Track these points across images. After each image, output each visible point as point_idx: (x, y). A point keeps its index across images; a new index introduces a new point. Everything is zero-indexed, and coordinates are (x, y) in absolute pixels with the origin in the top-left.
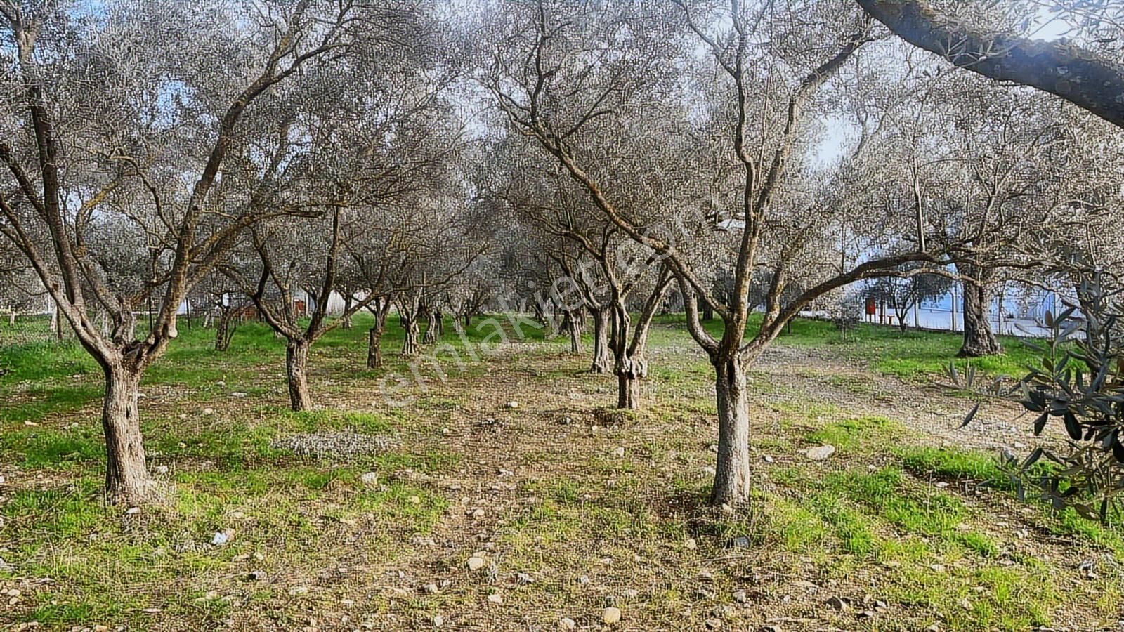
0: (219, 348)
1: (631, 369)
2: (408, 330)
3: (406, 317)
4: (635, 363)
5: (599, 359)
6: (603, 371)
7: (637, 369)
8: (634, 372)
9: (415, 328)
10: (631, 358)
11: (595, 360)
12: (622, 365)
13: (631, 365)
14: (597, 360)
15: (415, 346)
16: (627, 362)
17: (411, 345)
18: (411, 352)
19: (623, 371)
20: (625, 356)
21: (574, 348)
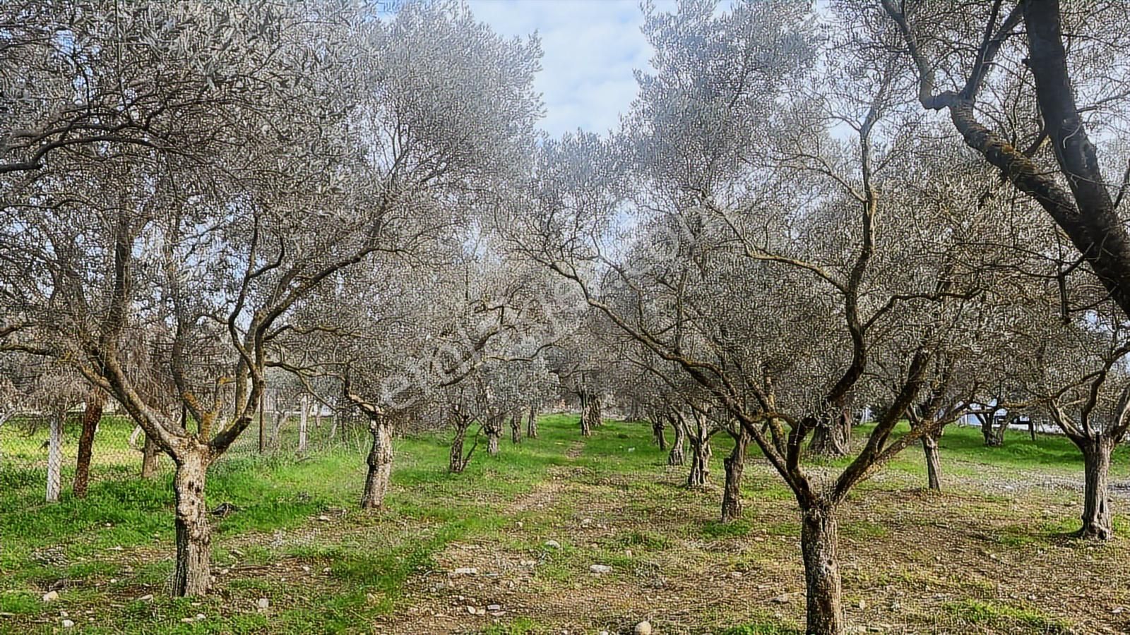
0: (454, 469)
2: (698, 451)
5: (1099, 518)
6: (1108, 536)
17: (702, 472)
21: (933, 483)
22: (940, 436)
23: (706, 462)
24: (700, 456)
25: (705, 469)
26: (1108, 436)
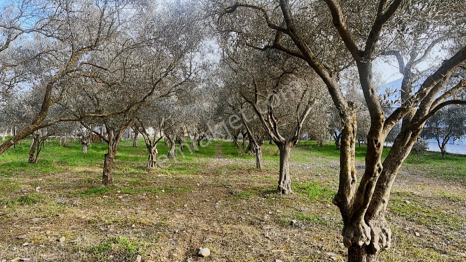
0: (31, 161)
1: (372, 241)
2: (150, 152)
3: (149, 144)
4: (377, 231)
6: (287, 192)
7: (381, 241)
8: (377, 245)
9: (155, 151)
10: (371, 222)
11: (279, 183)
12: (358, 235)
13: (372, 233)
14: (282, 183)
15: (155, 162)
16: (365, 229)
17: (152, 161)
18: (152, 166)
19: (361, 243)
20: (363, 220)
22: (262, 144)
23: (154, 157)
24: (151, 154)
25: (154, 160)
26: (290, 141)
